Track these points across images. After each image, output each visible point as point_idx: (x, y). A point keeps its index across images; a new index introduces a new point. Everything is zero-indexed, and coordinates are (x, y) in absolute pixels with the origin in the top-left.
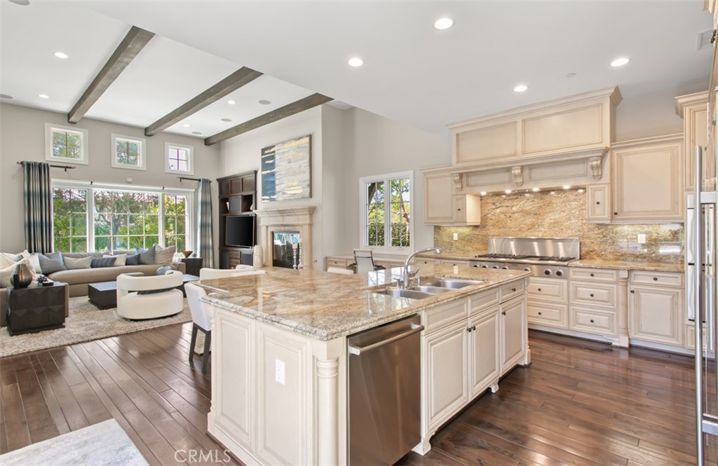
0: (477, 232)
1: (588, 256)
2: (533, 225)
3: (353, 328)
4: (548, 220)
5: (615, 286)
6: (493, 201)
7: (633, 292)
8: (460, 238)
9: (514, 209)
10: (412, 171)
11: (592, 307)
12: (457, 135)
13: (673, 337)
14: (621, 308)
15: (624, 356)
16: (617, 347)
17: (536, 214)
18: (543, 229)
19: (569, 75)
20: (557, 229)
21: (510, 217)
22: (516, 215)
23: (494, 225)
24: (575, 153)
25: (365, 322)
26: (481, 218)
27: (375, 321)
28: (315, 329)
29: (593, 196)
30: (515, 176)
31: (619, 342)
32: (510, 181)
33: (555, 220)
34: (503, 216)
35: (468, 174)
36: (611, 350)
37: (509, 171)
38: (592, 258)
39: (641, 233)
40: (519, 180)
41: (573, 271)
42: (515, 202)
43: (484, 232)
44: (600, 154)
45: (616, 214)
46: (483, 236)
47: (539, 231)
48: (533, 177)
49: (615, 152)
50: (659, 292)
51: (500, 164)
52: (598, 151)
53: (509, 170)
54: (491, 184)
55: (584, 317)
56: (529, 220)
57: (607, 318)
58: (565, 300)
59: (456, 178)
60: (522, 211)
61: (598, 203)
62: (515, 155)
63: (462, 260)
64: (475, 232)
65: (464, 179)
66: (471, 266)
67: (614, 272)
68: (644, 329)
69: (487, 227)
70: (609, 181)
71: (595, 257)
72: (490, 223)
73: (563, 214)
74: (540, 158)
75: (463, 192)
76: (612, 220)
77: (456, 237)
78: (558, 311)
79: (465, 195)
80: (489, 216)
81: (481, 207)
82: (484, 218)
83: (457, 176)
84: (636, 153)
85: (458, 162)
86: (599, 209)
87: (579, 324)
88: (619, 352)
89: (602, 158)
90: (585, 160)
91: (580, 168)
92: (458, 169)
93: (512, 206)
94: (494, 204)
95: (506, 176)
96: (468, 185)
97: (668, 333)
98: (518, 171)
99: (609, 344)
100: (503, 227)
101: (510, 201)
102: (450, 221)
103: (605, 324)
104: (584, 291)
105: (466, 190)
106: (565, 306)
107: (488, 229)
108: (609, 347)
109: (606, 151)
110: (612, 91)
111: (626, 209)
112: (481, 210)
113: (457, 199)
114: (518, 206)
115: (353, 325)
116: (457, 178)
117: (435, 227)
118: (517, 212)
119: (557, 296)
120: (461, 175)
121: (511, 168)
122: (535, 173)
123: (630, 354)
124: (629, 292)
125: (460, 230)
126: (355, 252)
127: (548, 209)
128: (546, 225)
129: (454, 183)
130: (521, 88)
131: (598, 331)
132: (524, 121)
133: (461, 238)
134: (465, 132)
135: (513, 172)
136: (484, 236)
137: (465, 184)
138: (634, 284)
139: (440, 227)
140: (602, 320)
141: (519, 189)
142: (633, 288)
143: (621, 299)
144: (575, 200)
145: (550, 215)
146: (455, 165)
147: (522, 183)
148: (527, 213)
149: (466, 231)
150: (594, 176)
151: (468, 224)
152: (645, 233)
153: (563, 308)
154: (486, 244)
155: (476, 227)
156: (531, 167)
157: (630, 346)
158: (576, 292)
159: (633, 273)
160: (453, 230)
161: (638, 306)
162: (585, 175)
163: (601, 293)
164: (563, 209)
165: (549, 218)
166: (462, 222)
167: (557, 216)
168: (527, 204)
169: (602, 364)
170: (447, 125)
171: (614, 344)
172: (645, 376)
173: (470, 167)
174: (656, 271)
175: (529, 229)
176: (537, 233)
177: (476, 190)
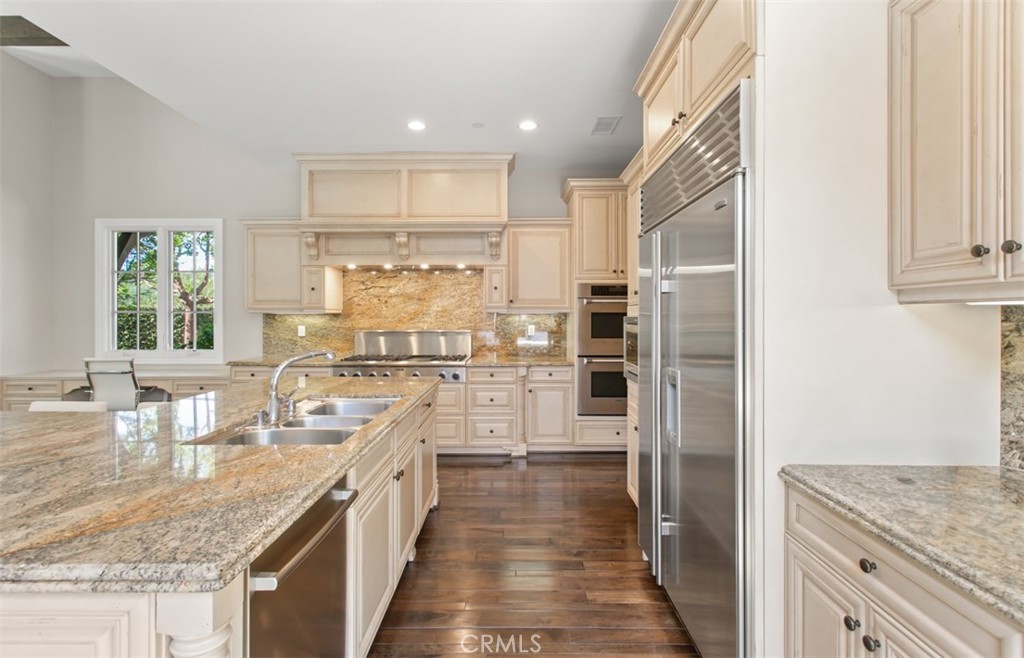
0: (337, 324)
1: (480, 353)
2: (416, 314)
3: (266, 535)
4: (435, 308)
5: (514, 386)
6: (362, 279)
7: (530, 391)
8: (309, 333)
9: (392, 291)
10: (220, 221)
11: (491, 415)
12: (311, 173)
13: (564, 436)
14: (520, 411)
15: (522, 466)
16: (516, 458)
17: (419, 299)
18: (429, 320)
19: (476, 125)
20: (445, 319)
21: (386, 302)
22: (394, 300)
23: (362, 314)
24: (475, 225)
25: (282, 513)
26: (344, 302)
27: (298, 506)
28: (174, 567)
29: (491, 280)
30: (400, 245)
31: (517, 451)
32: (391, 252)
33: (443, 307)
34: (375, 301)
35: (329, 236)
36: (510, 463)
37: (389, 238)
38: (485, 355)
39: (531, 324)
40: (404, 252)
41: (472, 372)
42: (393, 282)
43: (348, 324)
44: (500, 229)
45: (511, 301)
46: (346, 329)
47: (424, 322)
48: (422, 249)
49: (512, 230)
50: (553, 389)
51: (381, 226)
52: (498, 225)
53: (390, 236)
54: (364, 254)
55: (483, 428)
56: (412, 307)
57: (506, 425)
58: (462, 410)
59: (309, 240)
60: (402, 295)
61: (496, 288)
62: (398, 216)
63: (321, 367)
64: (333, 323)
65: (322, 241)
66: (334, 375)
67: (514, 370)
68: (540, 432)
69: (352, 317)
70: (506, 263)
71: (487, 353)
72: (356, 310)
73: (452, 301)
74: (434, 225)
75: (320, 262)
76: (509, 308)
77: (302, 330)
78: (454, 425)
79: (323, 266)
80: (356, 299)
81: (344, 286)
82: (348, 303)
83: (312, 237)
84: (530, 233)
85: (310, 216)
86: (496, 295)
87: (477, 437)
88: (517, 463)
89: (501, 234)
90: (482, 235)
91: (475, 244)
92: (314, 226)
93: (390, 287)
94: (363, 283)
95: (385, 245)
96: (327, 252)
97: (561, 432)
98: (403, 239)
99: (508, 456)
100: (377, 316)
101: (386, 281)
102: (298, 306)
103: (505, 433)
104: (483, 396)
105: (324, 259)
106: (462, 418)
107: (354, 319)
108: (508, 460)
109: (505, 227)
110: (511, 157)
111: (521, 297)
112: (344, 291)
113: (310, 273)
114: (396, 287)
115: (263, 529)
116: (311, 240)
117: (267, 316)
118: (396, 296)
119: (454, 406)
120: (318, 236)
121: (394, 234)
122: (425, 244)
123: (528, 463)
124: (527, 391)
125: (310, 320)
126: (87, 364)
127: (435, 293)
128: (433, 315)
129: (304, 247)
130: (417, 126)
131: (497, 442)
132: (410, 172)
133: (312, 333)
134: (325, 171)
135: (397, 239)
136: (349, 329)
137: (323, 250)
138: (532, 382)
139: (275, 315)
140: (501, 428)
141: (403, 263)
142: (530, 386)
143: (520, 400)
144: (466, 283)
145: (438, 300)
146: (306, 218)
147: (408, 257)
148: (410, 298)
149: (319, 322)
150: (492, 255)
151: (327, 312)
152: (535, 324)
153: (460, 420)
154: (350, 340)
155: (336, 315)
156: (420, 236)
157: (528, 453)
158: (474, 398)
159: (530, 369)
160: (297, 320)
161: (535, 406)
162: (482, 253)
163: (501, 396)
164: (452, 294)
165: (436, 306)
166: (318, 308)
167: (446, 303)
168: (408, 285)
169: (500, 482)
170: (293, 154)
171: (513, 454)
172: (540, 486)
173: (336, 226)
174: (550, 365)
175: (411, 319)
176: (421, 325)
177: (341, 262)
